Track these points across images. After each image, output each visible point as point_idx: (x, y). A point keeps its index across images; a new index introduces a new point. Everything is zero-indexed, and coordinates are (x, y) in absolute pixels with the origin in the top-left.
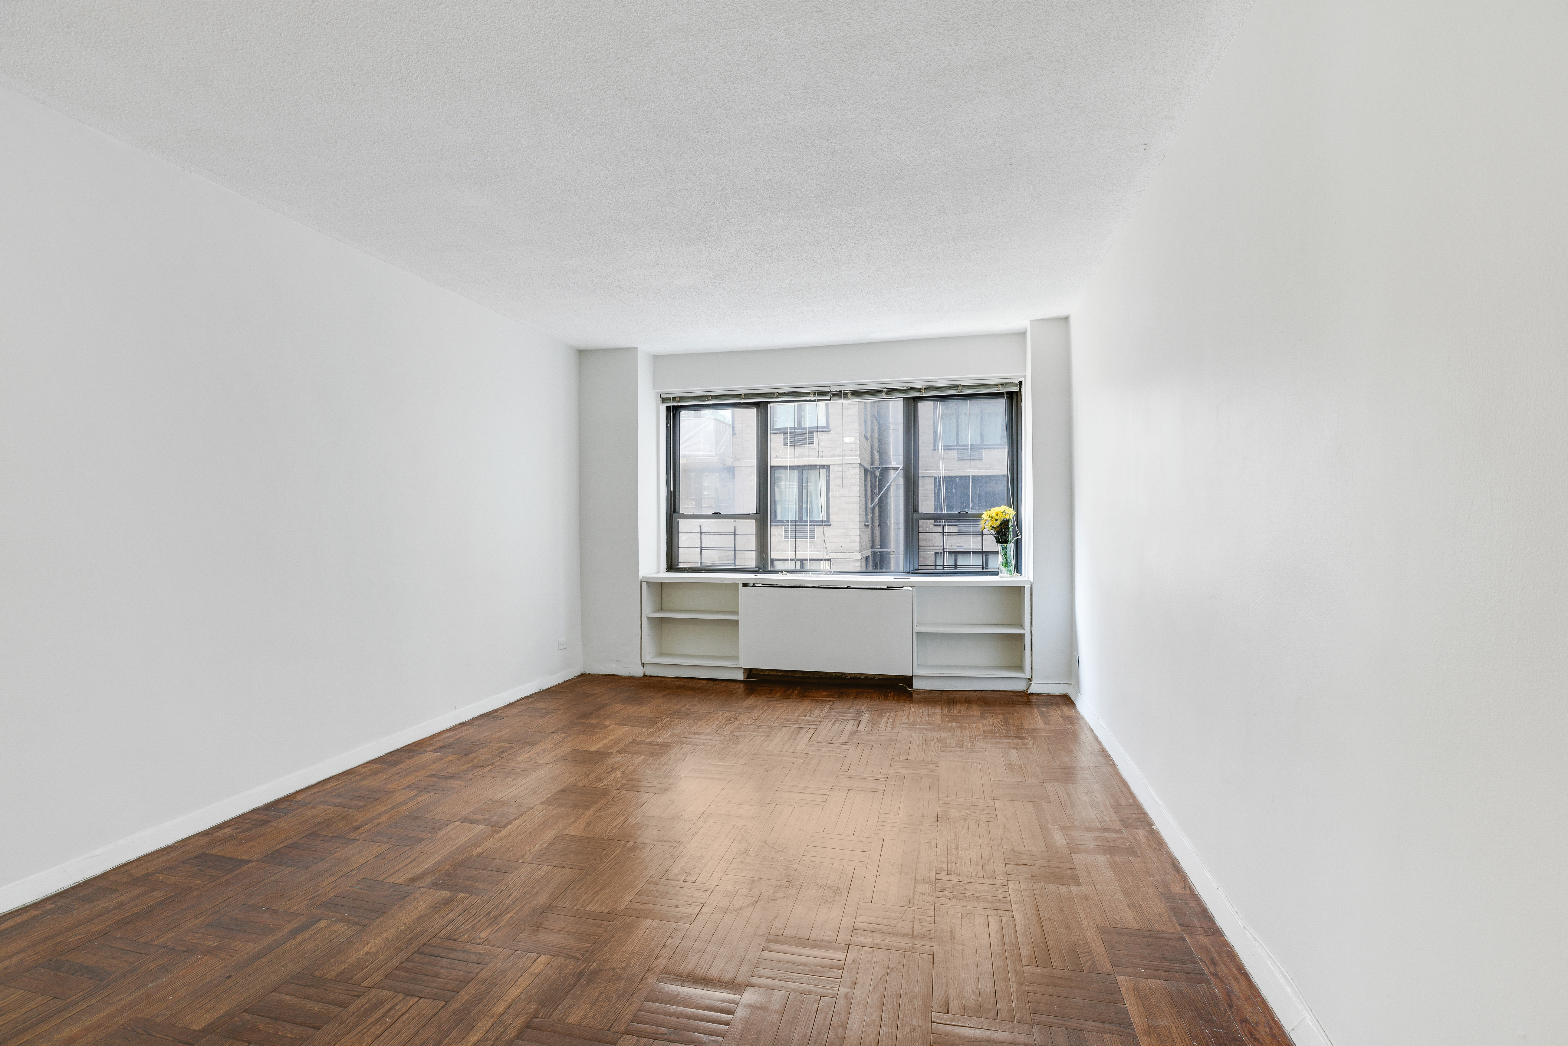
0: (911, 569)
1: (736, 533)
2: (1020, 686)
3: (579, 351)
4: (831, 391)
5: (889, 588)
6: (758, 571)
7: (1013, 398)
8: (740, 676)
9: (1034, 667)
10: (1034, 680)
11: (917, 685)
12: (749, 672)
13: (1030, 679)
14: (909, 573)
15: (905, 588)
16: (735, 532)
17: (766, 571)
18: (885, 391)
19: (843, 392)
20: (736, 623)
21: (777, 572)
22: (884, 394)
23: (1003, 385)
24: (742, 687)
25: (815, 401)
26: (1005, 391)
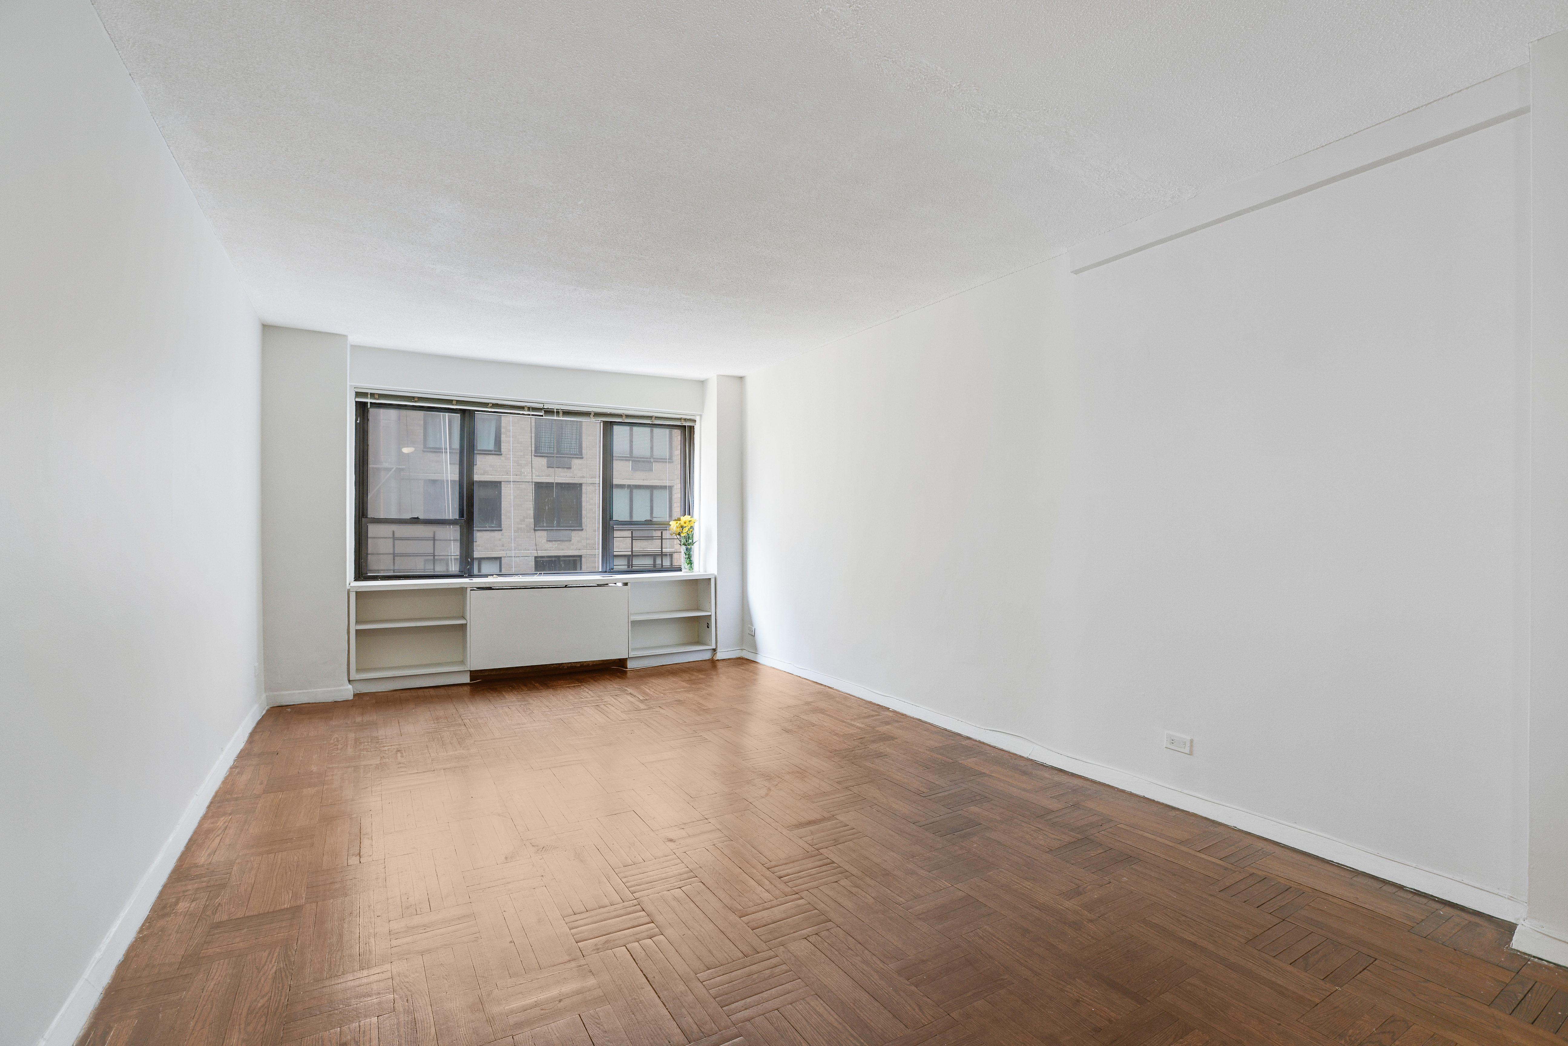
0: (608, 569)
1: (436, 538)
2: (707, 656)
3: (263, 325)
4: (544, 408)
5: (599, 585)
6: (463, 576)
7: (687, 431)
8: (466, 679)
9: (718, 639)
10: (718, 650)
11: (630, 665)
12: (474, 674)
13: (714, 650)
14: (606, 572)
15: (610, 585)
16: (434, 538)
17: (471, 576)
18: (593, 414)
19: (555, 410)
20: (463, 627)
21: (486, 576)
22: (591, 416)
23: (685, 420)
24: (467, 689)
25: (529, 415)
26: (686, 425)
